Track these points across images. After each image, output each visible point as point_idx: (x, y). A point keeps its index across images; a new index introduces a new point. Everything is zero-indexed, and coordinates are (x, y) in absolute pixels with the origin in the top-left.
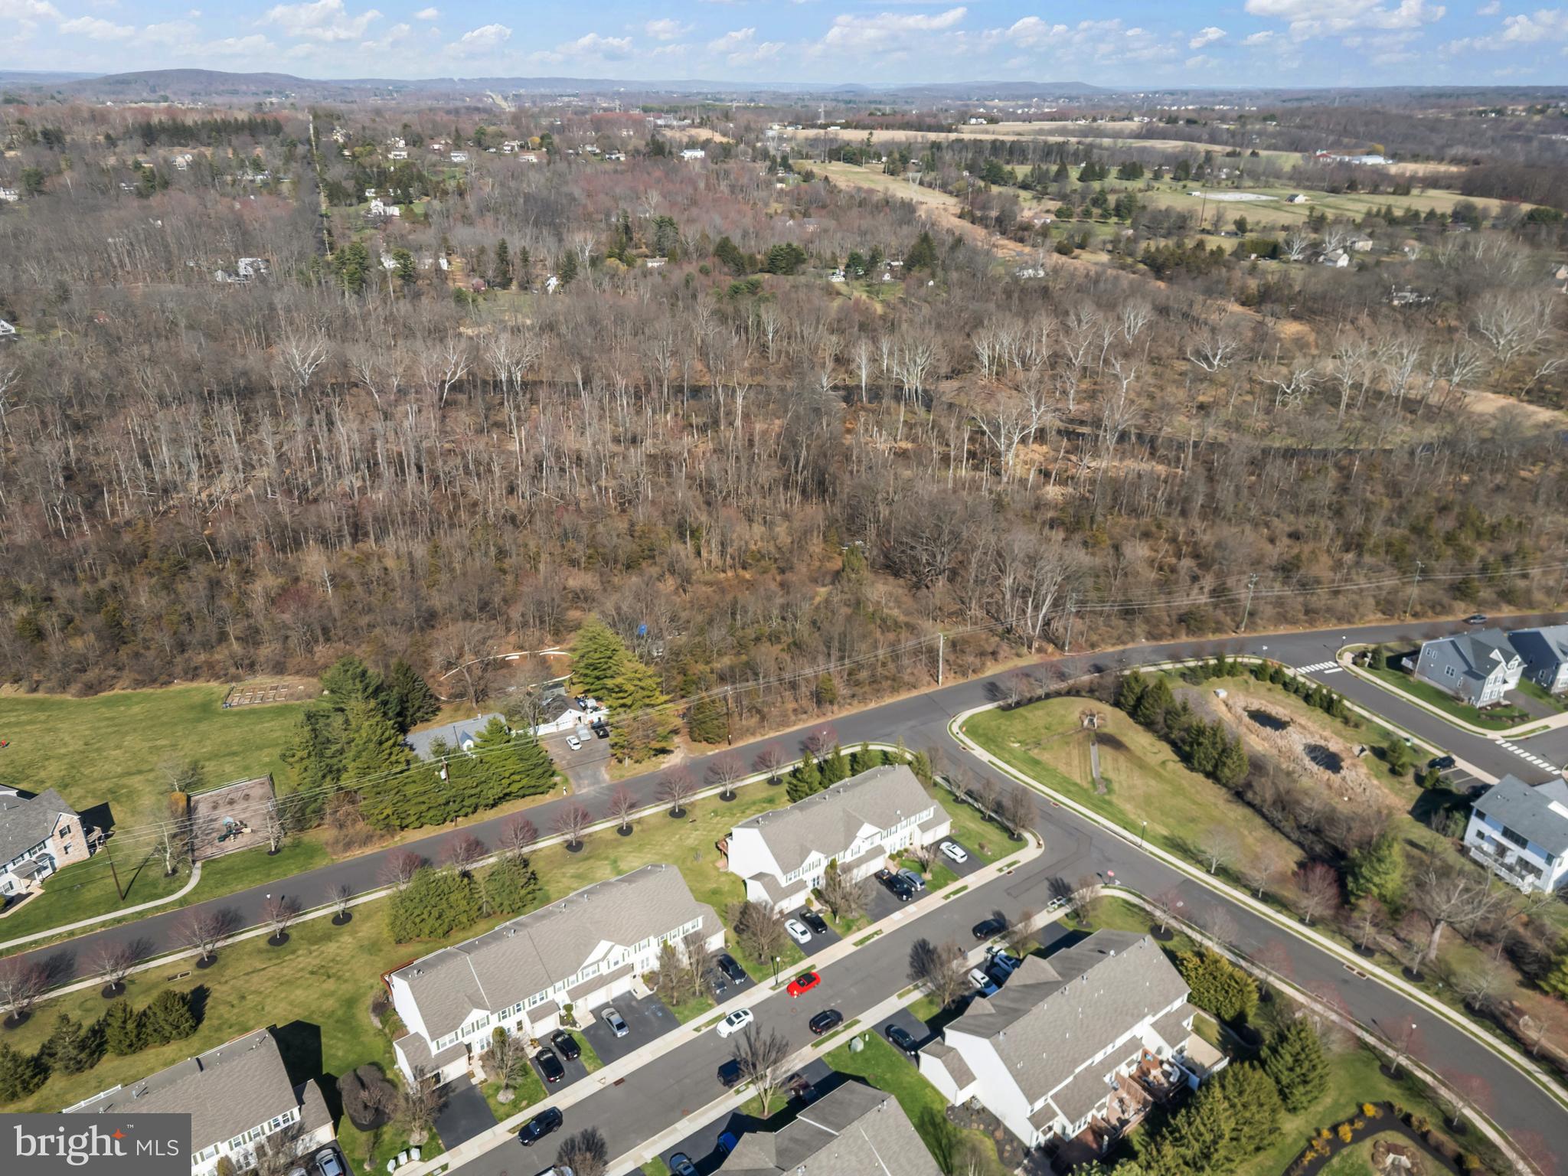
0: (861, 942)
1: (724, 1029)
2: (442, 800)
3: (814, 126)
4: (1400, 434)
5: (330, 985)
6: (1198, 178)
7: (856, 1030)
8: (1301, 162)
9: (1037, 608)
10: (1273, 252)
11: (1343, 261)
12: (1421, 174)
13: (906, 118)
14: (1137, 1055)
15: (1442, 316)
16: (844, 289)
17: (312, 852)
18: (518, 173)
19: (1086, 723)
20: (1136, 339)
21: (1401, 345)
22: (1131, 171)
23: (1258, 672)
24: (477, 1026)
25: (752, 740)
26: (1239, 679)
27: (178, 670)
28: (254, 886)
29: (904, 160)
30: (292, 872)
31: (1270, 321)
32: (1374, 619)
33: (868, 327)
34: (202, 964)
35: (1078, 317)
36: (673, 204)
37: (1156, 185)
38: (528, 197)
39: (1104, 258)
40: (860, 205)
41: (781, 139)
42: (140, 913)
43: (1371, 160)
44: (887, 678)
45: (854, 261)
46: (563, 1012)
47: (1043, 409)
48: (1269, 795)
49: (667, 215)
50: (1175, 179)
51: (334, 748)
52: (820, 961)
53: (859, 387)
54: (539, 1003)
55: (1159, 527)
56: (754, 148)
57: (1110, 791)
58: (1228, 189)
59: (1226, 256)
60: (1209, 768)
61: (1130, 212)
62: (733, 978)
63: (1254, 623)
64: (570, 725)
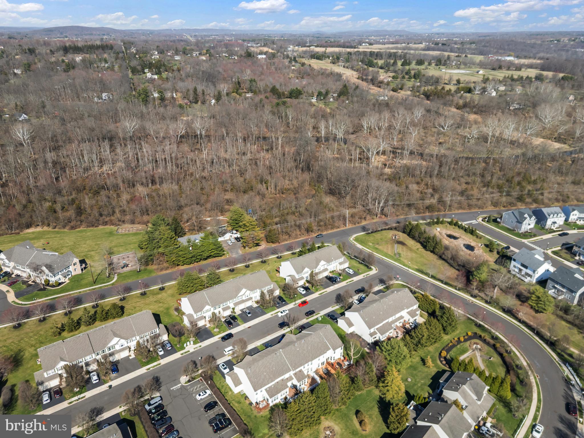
0: (321, 294)
1: (280, 315)
2: (190, 256)
3: (305, 46)
4: (508, 152)
5: (161, 305)
6: (444, 65)
7: (319, 315)
8: (483, 59)
9: (379, 203)
10: (469, 91)
11: (494, 94)
12: (526, 63)
13: (339, 43)
14: (402, 321)
15: (528, 113)
16: (316, 104)
17: (150, 272)
18: (199, 63)
19: (394, 238)
20: (419, 120)
21: (509, 122)
22: (420, 62)
23: (450, 223)
24: (207, 311)
25: (286, 242)
26: (445, 225)
27: (101, 222)
28: (134, 280)
29: (338, 58)
30: (145, 277)
31: (466, 115)
32: (491, 208)
33: (324, 116)
34: (121, 300)
35: (398, 113)
36: (255, 74)
37: (429, 67)
38: (203, 72)
39: (409, 93)
40: (322, 74)
41: (293, 51)
42: (100, 287)
43: (509, 58)
44: (330, 225)
45: (320, 94)
46: (232, 310)
47: (384, 143)
48: (450, 256)
49: (253, 78)
50: (436, 65)
51: (156, 241)
52: (308, 298)
53: (321, 137)
54: (225, 306)
55: (422, 180)
56: (284, 54)
57: (400, 256)
58: (455, 69)
59: (452, 92)
60: (432, 249)
61: (418, 76)
62: (282, 302)
63: (451, 209)
64: (228, 238)
